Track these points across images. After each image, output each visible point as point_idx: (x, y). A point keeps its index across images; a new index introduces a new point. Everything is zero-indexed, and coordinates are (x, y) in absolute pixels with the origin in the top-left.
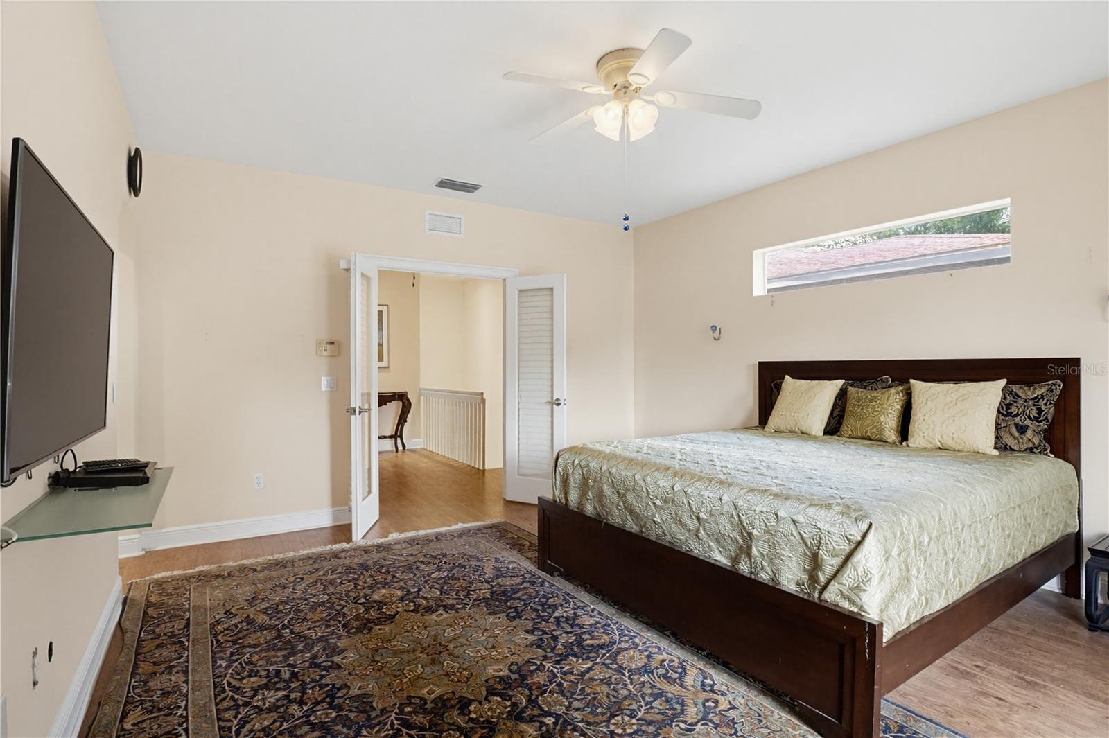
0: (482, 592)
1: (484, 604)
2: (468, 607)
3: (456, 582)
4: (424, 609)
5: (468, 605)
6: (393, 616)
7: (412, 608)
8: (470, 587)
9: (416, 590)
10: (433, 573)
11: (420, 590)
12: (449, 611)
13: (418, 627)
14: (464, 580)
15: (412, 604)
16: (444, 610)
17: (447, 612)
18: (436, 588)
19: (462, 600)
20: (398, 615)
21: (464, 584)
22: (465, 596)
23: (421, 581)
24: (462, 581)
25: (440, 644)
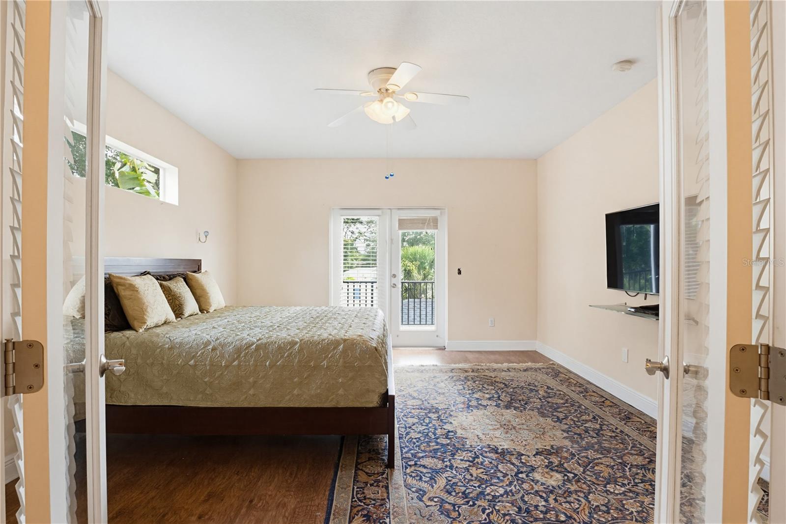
0: (462, 458)
1: (467, 446)
2: (479, 448)
3: (481, 475)
4: (513, 455)
5: (478, 449)
6: (537, 454)
7: (523, 457)
8: (470, 466)
9: (520, 475)
10: (502, 496)
11: (516, 475)
12: (494, 447)
13: (518, 441)
14: (471, 475)
15: (523, 461)
16: (498, 449)
17: (496, 447)
18: (502, 472)
19: (482, 454)
20: (533, 454)
21: (473, 471)
22: (477, 457)
23: (515, 486)
24: (475, 475)
25: (504, 428)
